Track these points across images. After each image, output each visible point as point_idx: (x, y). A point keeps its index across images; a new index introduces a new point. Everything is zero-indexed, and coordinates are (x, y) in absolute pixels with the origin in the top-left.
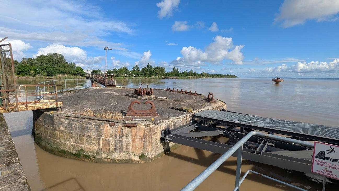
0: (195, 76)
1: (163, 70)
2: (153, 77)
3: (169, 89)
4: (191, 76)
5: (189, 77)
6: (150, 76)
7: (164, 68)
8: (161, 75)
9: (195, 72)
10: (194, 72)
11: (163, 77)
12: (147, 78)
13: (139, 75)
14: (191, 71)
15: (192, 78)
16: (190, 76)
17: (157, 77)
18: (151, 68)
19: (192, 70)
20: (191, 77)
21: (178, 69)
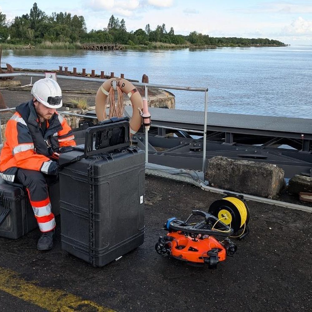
0: (170, 43)
1: (78, 22)
2: (48, 43)
3: (63, 69)
4: (161, 41)
5: (154, 44)
6: (40, 42)
7: (82, 17)
8: (73, 39)
9: (172, 31)
10: (168, 32)
11: (79, 44)
12: (30, 48)
13: (6, 38)
14: (161, 29)
15: (161, 48)
16: (156, 42)
17: (61, 44)
18: (42, 18)
19: (164, 25)
20: (158, 44)
21: (123, 21)
